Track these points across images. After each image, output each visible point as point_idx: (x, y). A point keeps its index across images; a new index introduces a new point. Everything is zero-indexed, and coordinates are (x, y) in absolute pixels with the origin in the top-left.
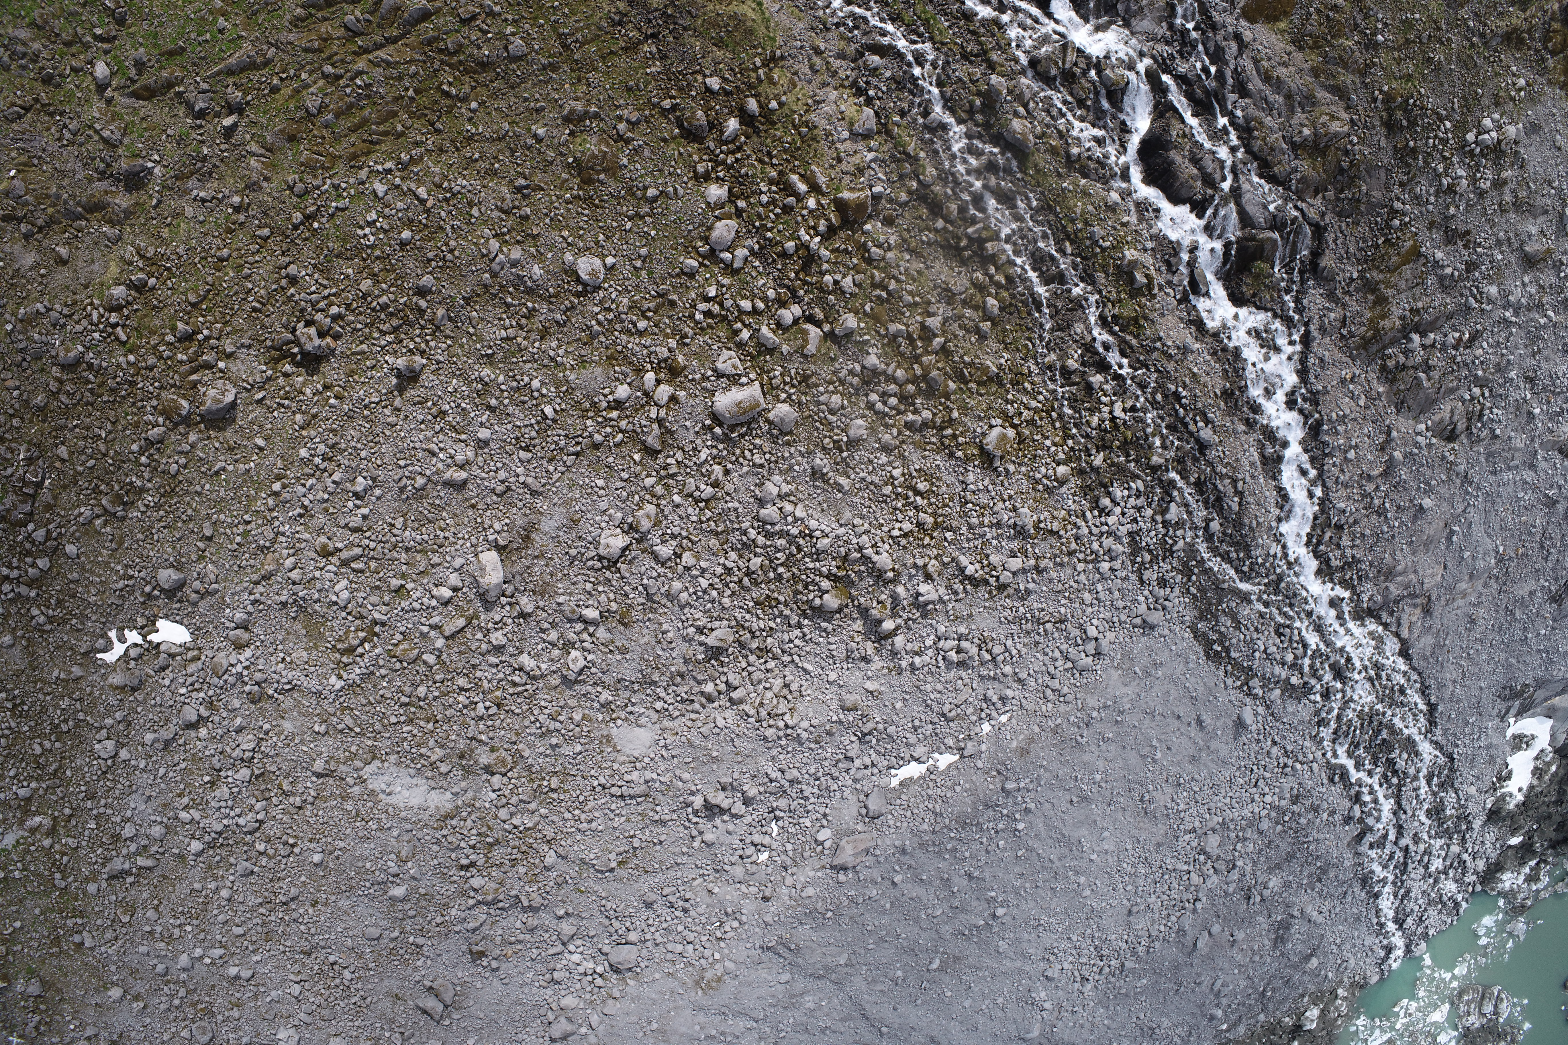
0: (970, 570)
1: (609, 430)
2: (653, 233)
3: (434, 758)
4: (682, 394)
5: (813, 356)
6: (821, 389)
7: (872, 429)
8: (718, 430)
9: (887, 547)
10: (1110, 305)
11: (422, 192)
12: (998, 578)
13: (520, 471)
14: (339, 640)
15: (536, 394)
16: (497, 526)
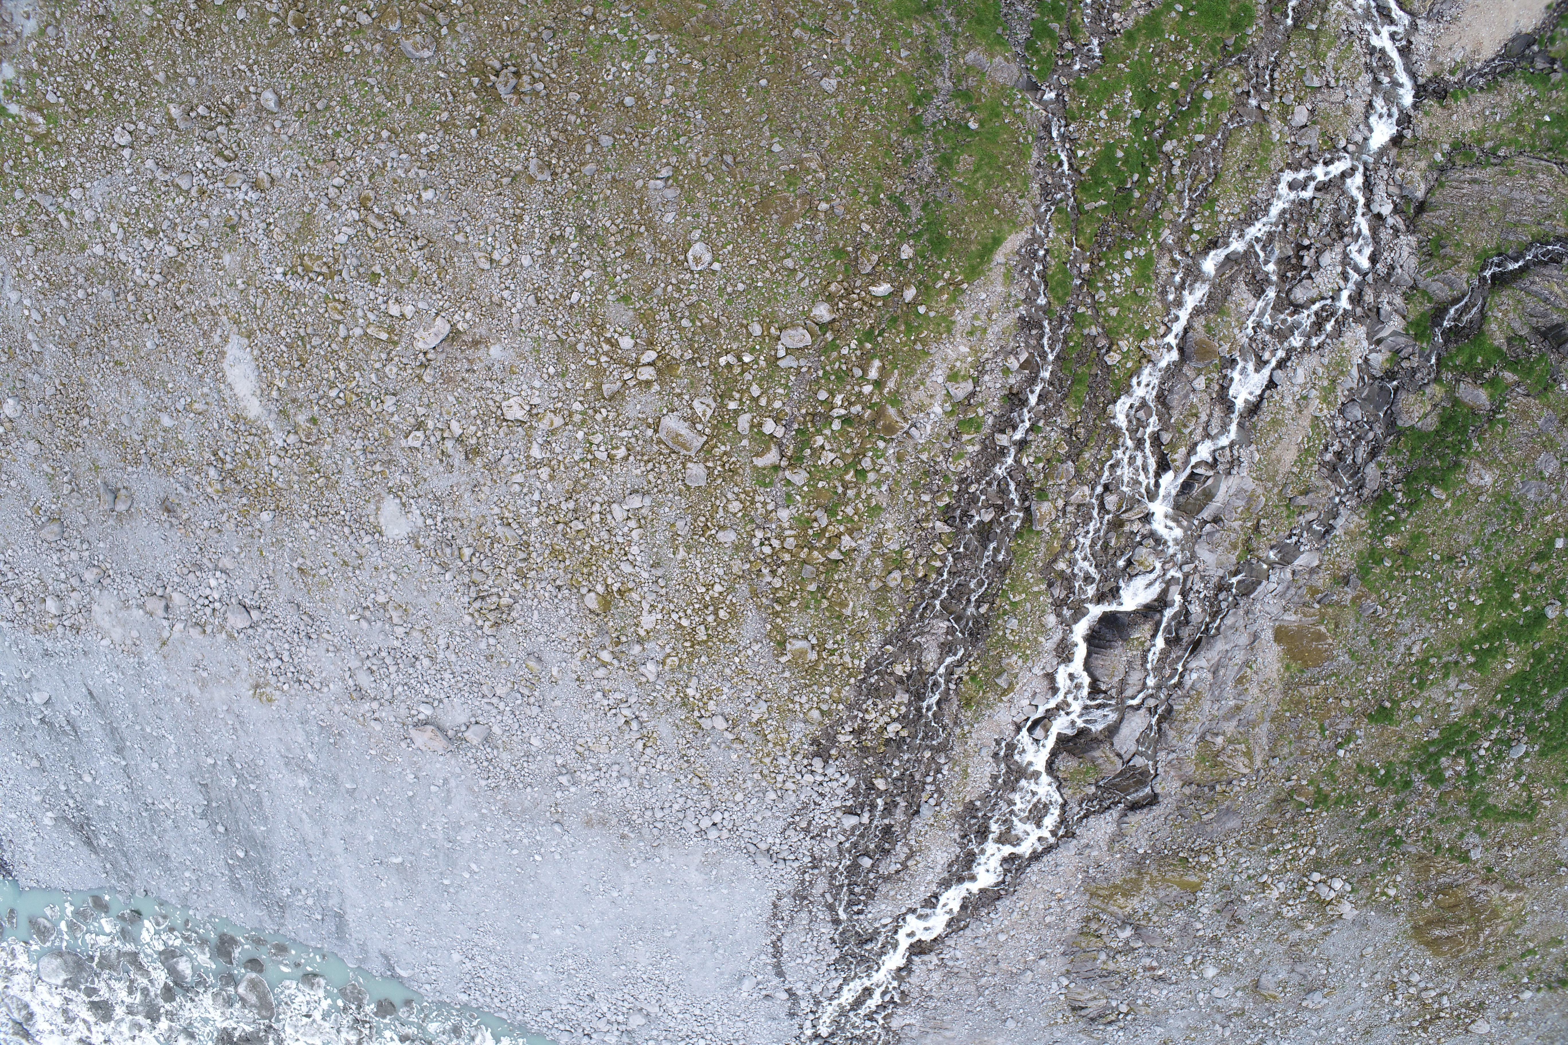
0: (690, 692)
1: (592, 351)
2: (760, 284)
3: (277, 382)
4: (656, 387)
5: (755, 467)
6: (736, 489)
7: (736, 548)
8: (650, 432)
9: (660, 616)
10: (966, 670)
11: (670, 89)
12: (701, 717)
13: (519, 305)
14: (310, 255)
15: (581, 278)
16: (468, 315)
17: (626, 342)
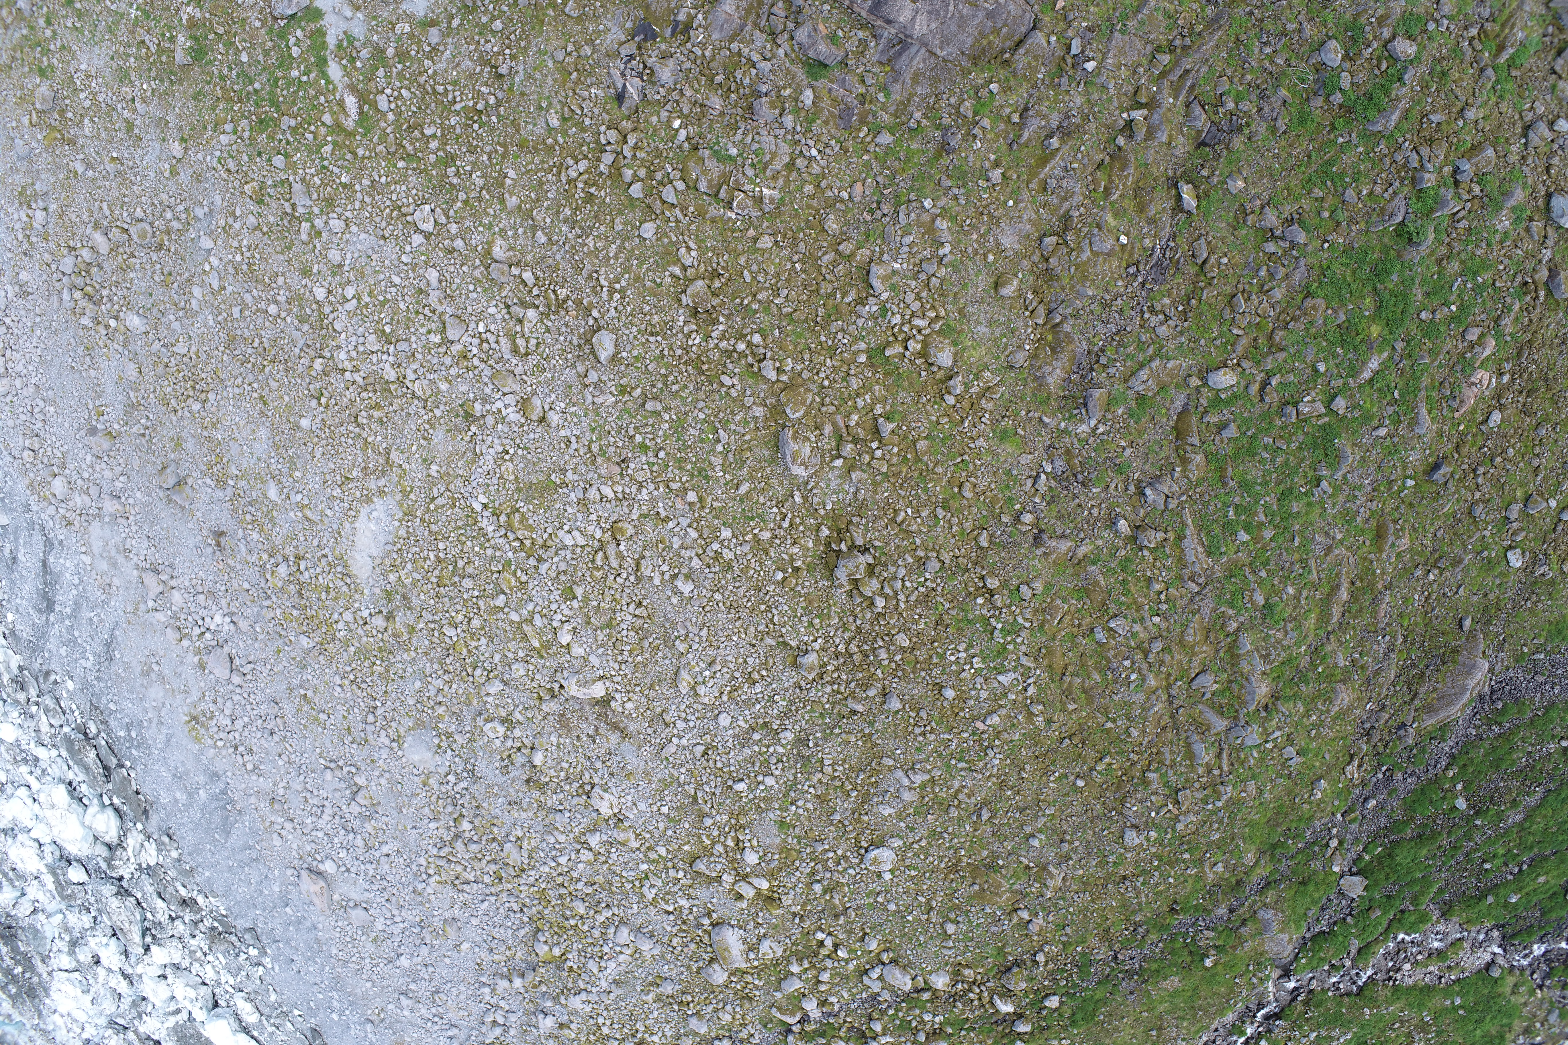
3: (403, 573)
5: (770, 1013)
8: (706, 921)
11: (995, 719)
13: (684, 742)
14: (523, 518)
15: (760, 778)
16: (629, 705)
17: (752, 858)
